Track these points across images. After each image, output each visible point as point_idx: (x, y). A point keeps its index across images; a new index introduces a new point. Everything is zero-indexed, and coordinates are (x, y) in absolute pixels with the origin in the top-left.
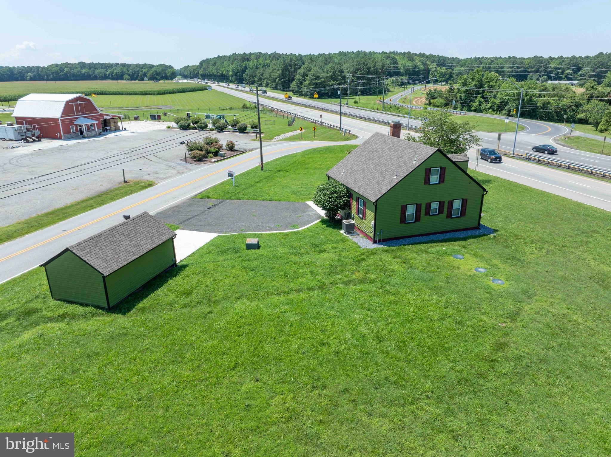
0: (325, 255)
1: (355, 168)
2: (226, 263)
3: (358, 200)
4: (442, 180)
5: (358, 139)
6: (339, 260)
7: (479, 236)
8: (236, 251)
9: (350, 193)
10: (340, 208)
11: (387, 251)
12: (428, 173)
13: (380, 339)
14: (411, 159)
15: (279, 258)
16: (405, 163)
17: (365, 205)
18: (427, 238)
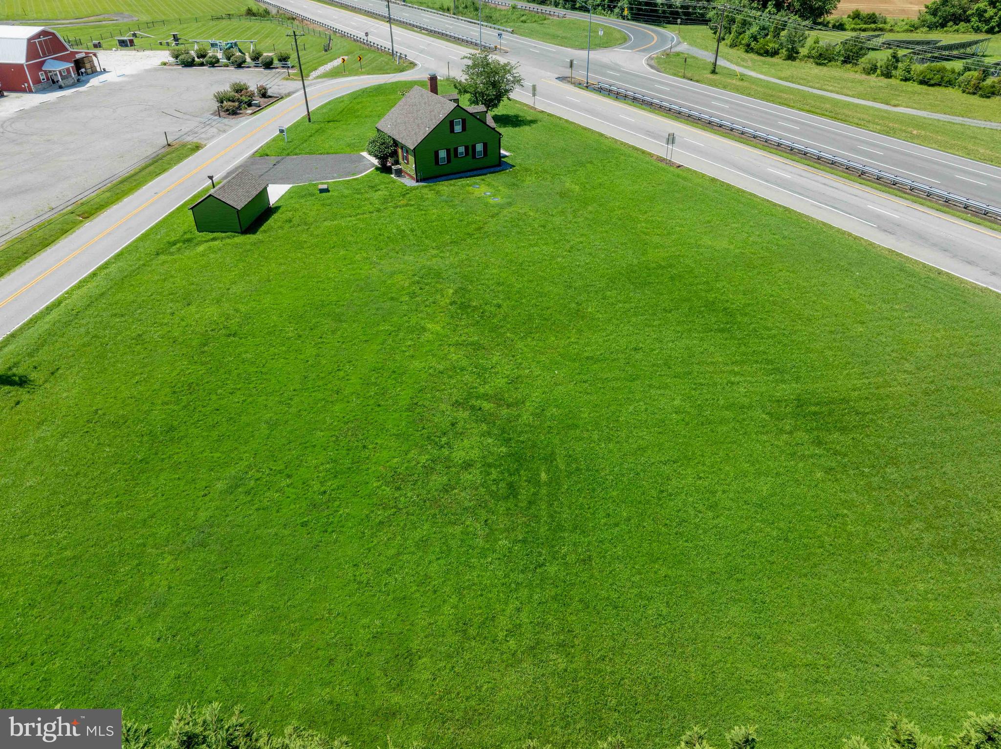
0: (380, 192)
1: (399, 121)
2: (308, 203)
3: (402, 149)
4: (464, 129)
5: (417, 68)
6: (390, 195)
7: (500, 171)
8: (312, 195)
9: (396, 143)
10: (389, 156)
11: (426, 187)
12: (452, 124)
13: (412, 231)
14: (439, 113)
15: (346, 197)
16: (435, 116)
17: (407, 152)
18: (458, 176)
